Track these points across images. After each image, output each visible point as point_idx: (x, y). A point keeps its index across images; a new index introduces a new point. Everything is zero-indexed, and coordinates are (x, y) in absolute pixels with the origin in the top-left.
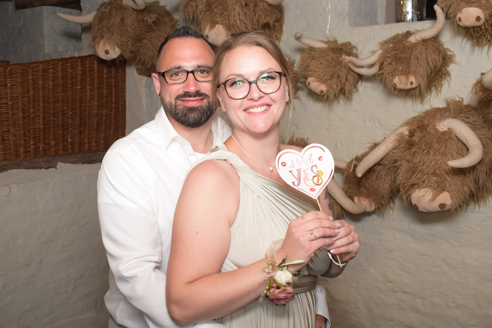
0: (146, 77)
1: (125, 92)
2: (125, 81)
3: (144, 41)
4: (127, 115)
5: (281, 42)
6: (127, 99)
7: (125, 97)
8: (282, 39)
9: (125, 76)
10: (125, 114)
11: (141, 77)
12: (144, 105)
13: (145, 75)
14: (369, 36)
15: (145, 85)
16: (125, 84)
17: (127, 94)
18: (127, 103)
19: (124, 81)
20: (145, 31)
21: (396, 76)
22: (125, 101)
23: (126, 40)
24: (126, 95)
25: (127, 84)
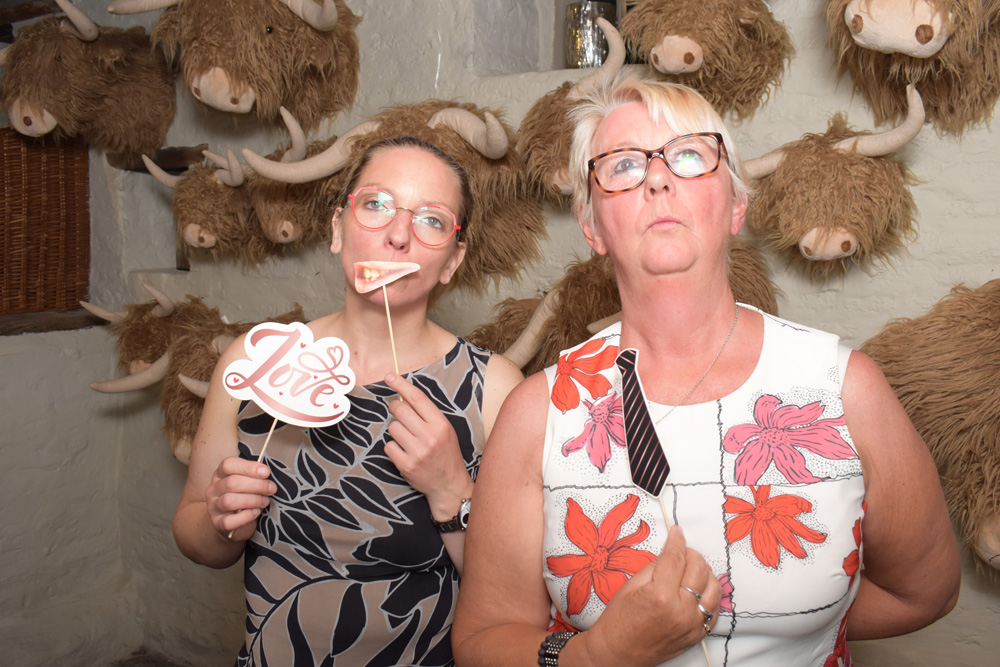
0: (123, 171)
1: (88, 197)
2: (88, 179)
3: (107, 101)
4: (91, 242)
5: (354, 106)
6: (91, 211)
7: (88, 207)
8: (356, 99)
9: (87, 170)
10: (88, 240)
11: (114, 170)
12: (121, 223)
13: (122, 168)
14: (509, 95)
15: (121, 185)
16: (88, 183)
17: (91, 201)
18: (92, 220)
19: (85, 179)
20: (105, 82)
21: (556, 169)
22: (87, 216)
23: (65, 99)
24: (90, 205)
25: (90, 184)
